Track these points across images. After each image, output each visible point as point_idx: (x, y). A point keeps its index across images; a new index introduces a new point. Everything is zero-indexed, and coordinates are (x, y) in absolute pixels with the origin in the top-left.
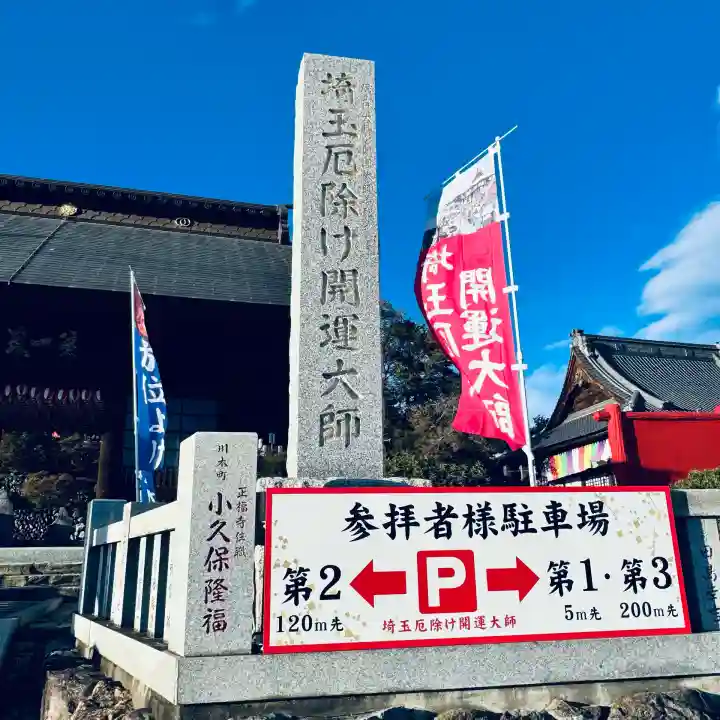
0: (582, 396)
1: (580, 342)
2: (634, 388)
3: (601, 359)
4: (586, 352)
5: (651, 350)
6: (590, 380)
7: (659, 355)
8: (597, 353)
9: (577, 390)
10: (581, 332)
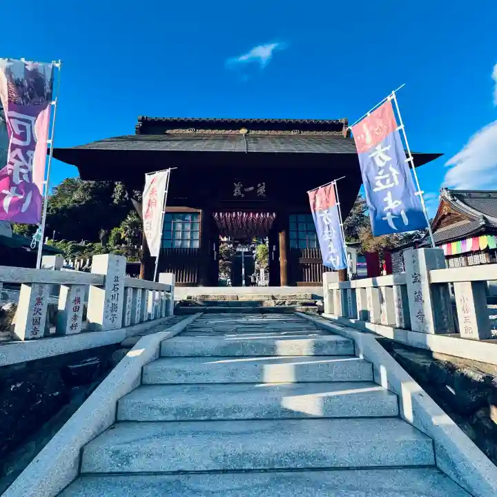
0: (446, 219)
1: (446, 194)
2: (480, 214)
3: (458, 201)
4: (450, 198)
5: (485, 195)
6: (453, 212)
7: (490, 197)
8: (455, 198)
9: (444, 217)
10: (446, 189)
